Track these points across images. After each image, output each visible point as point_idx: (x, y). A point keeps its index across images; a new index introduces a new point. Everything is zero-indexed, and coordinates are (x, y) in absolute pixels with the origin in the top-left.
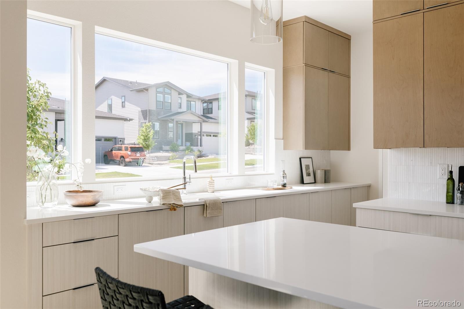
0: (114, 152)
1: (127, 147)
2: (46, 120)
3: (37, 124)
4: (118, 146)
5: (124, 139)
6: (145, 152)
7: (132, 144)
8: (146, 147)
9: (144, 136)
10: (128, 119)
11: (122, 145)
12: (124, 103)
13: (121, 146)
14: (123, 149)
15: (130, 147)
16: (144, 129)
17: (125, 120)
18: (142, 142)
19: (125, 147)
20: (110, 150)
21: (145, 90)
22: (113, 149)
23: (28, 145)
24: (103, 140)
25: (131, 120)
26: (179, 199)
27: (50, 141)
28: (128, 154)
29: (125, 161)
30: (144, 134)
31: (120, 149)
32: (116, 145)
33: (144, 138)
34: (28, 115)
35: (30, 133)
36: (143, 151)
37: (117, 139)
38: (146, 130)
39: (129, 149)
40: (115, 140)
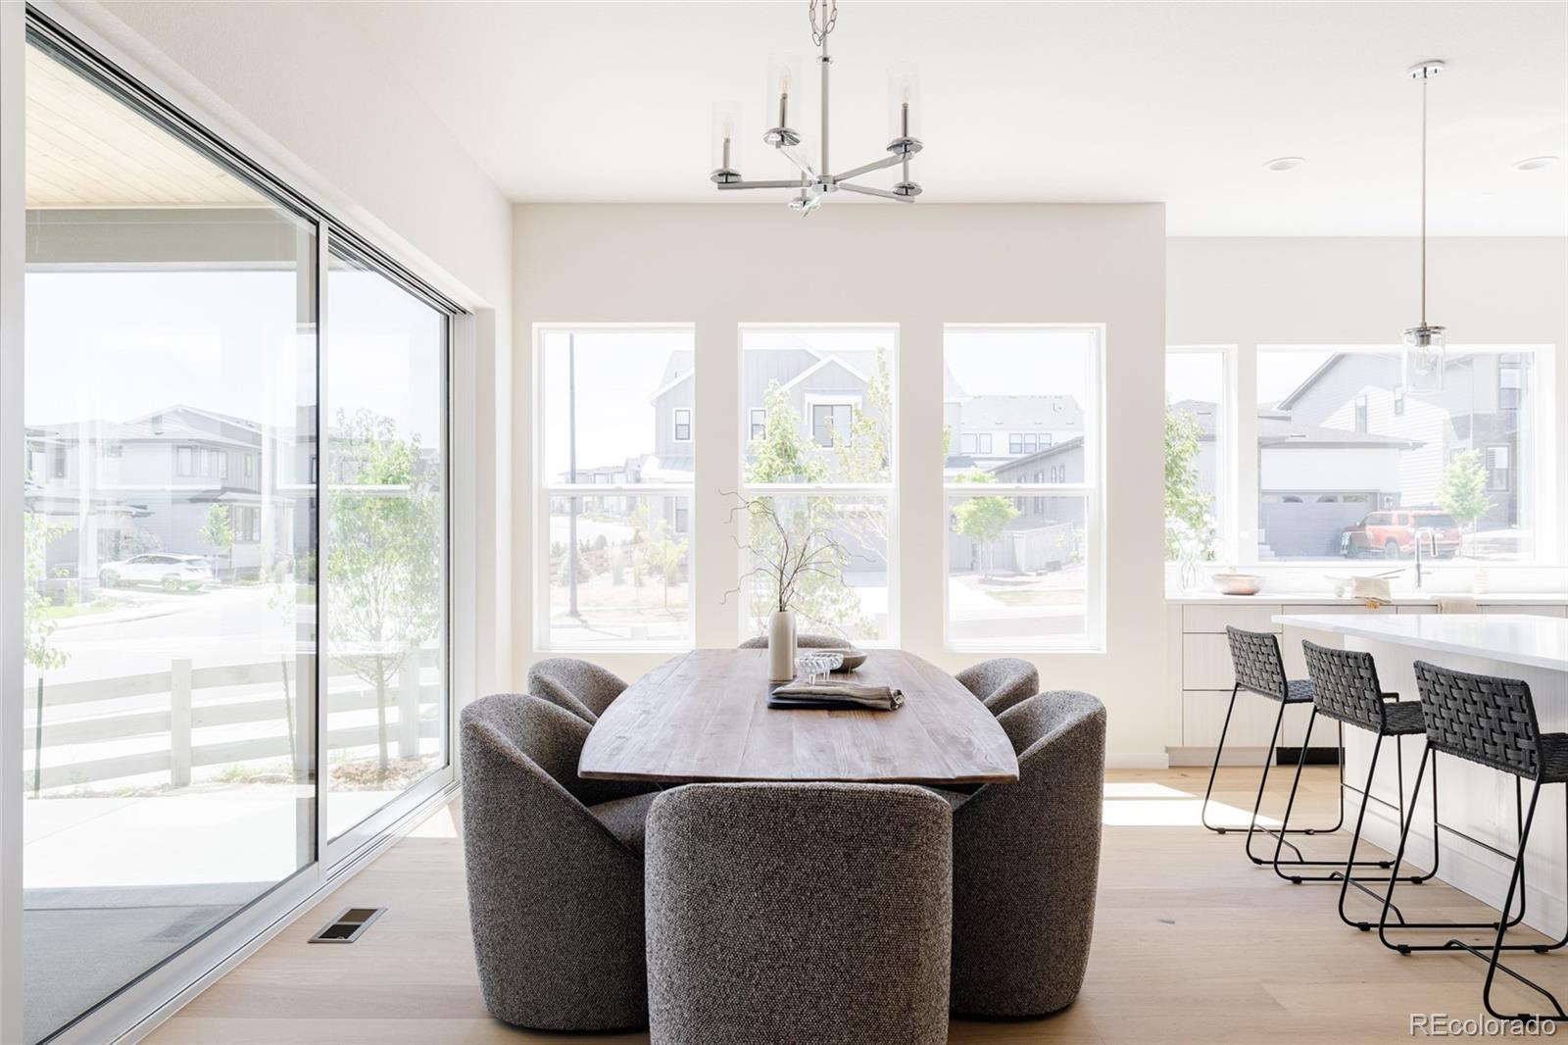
0: (1368, 527)
1: (1406, 516)
2: (1194, 474)
3: (1180, 482)
4: (1380, 512)
5: (1399, 495)
6: (1460, 529)
7: (1427, 508)
8: (1463, 513)
9: (1457, 485)
10: (1411, 444)
11: (1392, 512)
12: (1399, 404)
13: (1388, 512)
14: (1394, 519)
15: (1415, 516)
16: (1457, 468)
17: (1402, 446)
18: (1452, 502)
19: (1399, 515)
20: (1358, 524)
21: (1463, 363)
22: (1368, 521)
23: (1166, 515)
24: (1340, 499)
25: (1418, 445)
26: (1387, 592)
27: (1201, 507)
28: (1407, 532)
29: (1399, 550)
30: (1456, 481)
31: (1384, 521)
32: (1376, 510)
33: (1458, 491)
34: (1167, 469)
35: (1170, 496)
36: (1452, 524)
37: (1379, 495)
38: (1463, 471)
39: (1410, 521)
40: (1373, 498)
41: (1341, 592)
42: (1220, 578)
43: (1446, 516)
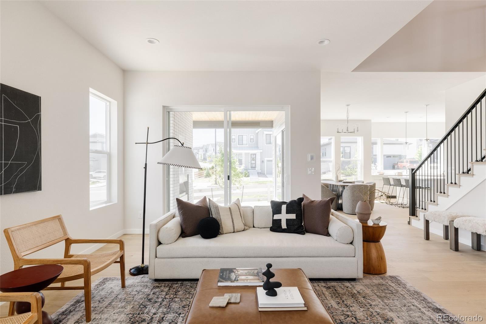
0: (399, 164)
4: (401, 160)
5: (406, 156)
7: (412, 159)
9: (419, 154)
11: (404, 160)
14: (405, 162)
15: (410, 161)
18: (418, 158)
19: (406, 161)
20: (396, 163)
22: (399, 162)
24: (392, 157)
28: (407, 165)
30: (419, 152)
31: (402, 162)
32: (400, 159)
39: (409, 162)
40: (400, 157)
41: (396, 174)
42: (378, 172)
43: (417, 161)
